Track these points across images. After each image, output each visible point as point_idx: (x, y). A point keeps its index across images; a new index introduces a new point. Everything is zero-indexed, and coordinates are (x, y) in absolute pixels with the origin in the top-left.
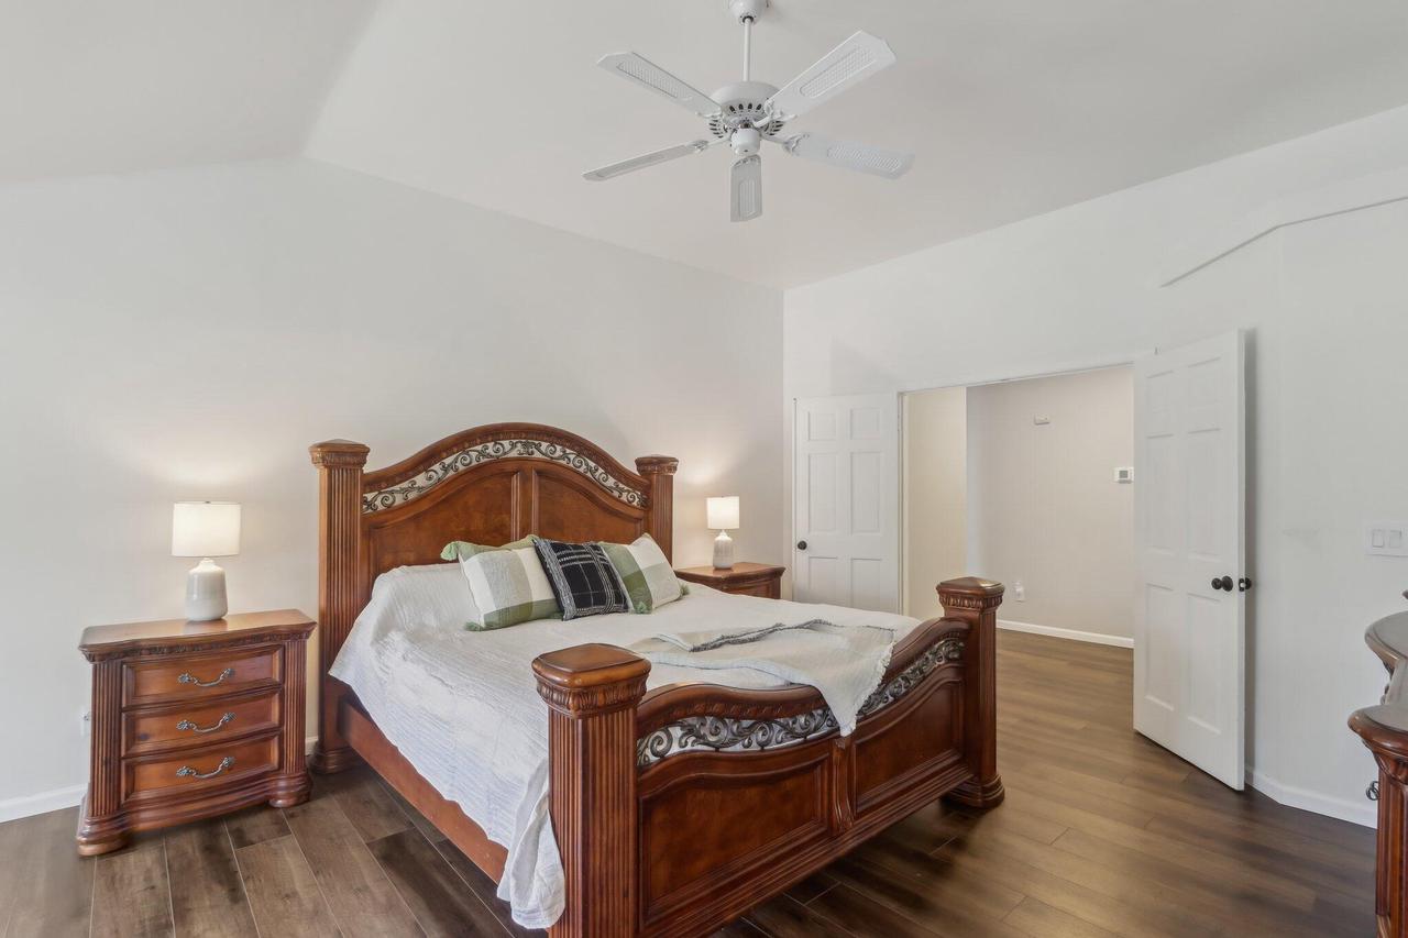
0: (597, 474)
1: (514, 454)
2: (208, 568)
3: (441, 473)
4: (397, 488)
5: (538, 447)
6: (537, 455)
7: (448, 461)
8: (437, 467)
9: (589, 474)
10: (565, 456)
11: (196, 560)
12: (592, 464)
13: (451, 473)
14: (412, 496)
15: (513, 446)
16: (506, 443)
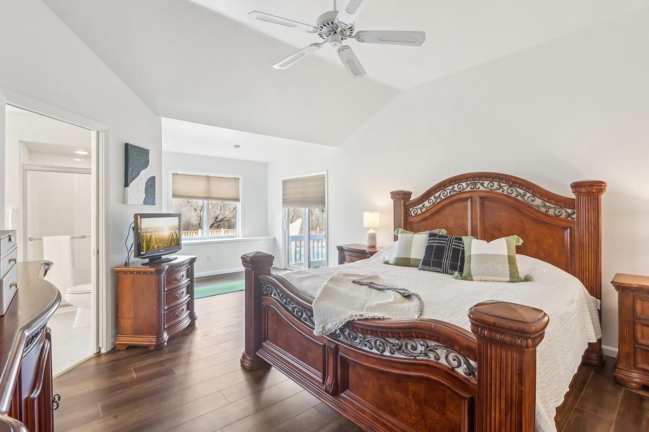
0: (526, 198)
1: (468, 189)
2: (371, 231)
3: (434, 200)
4: (418, 207)
5: (482, 184)
6: (482, 188)
7: (437, 195)
8: (432, 198)
9: (519, 198)
10: (501, 187)
11: (369, 229)
12: (521, 191)
13: (439, 200)
14: (424, 210)
15: (468, 186)
16: (464, 184)
